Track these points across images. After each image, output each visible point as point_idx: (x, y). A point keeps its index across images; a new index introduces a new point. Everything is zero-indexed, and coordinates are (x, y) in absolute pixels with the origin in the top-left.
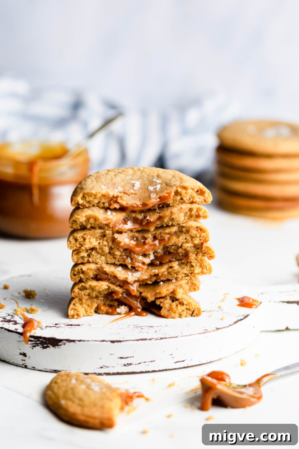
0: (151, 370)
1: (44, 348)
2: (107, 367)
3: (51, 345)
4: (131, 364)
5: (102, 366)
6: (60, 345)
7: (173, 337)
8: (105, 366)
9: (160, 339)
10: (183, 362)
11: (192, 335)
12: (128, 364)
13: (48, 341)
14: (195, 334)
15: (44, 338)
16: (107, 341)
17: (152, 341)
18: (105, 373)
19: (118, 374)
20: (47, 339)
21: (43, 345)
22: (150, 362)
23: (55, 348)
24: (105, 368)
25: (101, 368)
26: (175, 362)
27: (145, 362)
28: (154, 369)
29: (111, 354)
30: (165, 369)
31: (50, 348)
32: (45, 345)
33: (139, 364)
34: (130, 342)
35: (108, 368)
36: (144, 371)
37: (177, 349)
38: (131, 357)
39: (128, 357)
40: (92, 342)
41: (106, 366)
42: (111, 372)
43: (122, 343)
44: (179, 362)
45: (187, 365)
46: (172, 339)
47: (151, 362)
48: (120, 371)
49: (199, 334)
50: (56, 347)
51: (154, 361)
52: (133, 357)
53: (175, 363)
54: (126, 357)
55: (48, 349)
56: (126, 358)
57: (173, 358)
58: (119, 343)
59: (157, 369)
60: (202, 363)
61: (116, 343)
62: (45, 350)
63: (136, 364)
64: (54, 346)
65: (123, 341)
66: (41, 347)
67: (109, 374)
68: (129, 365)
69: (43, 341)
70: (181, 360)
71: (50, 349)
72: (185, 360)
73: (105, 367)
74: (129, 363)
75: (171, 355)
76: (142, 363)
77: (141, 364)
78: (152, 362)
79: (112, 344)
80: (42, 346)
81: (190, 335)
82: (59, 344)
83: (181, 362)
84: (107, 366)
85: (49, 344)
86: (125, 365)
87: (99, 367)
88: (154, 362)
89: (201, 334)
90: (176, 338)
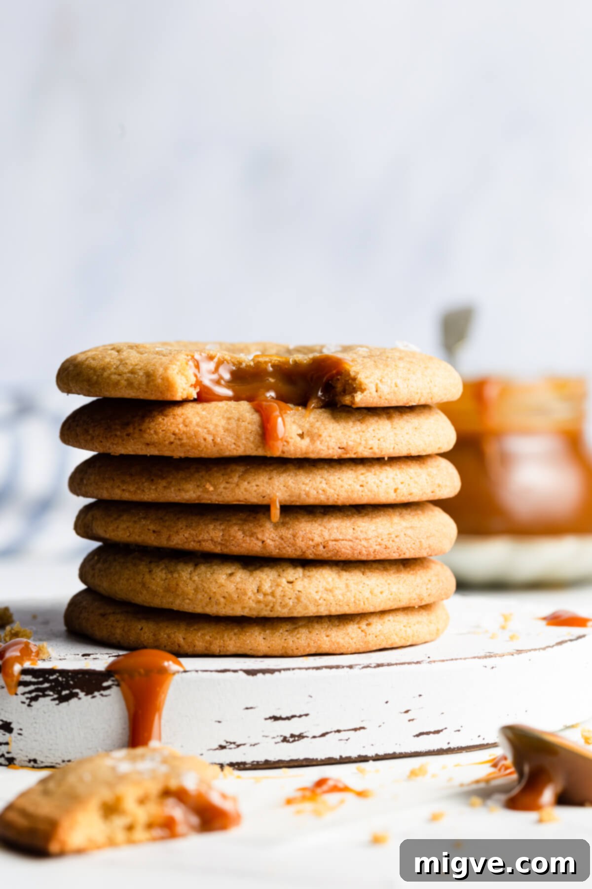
0: (354, 755)
1: (62, 699)
2: (238, 746)
3: (82, 691)
4: (301, 737)
5: (224, 744)
6: (109, 687)
7: (409, 663)
8: (231, 743)
9: (375, 667)
10: (436, 735)
11: (456, 659)
12: (292, 736)
13: (72, 680)
14: (465, 659)
15: (63, 672)
16: (235, 671)
17: (356, 671)
18: (231, 765)
19: (268, 765)
20: (70, 674)
21: (59, 693)
22: (353, 732)
23: (94, 697)
24: (231, 749)
25: (222, 747)
26: (417, 733)
27: (339, 731)
28: (363, 753)
29: (247, 708)
30: (390, 751)
31: (80, 699)
32: (64, 693)
33: (323, 735)
34: (297, 671)
35: (241, 747)
36: (337, 756)
37: (420, 695)
38: (300, 716)
39: (293, 716)
40: (194, 673)
41: (234, 743)
42: (249, 759)
43: (277, 674)
44: (428, 733)
45: (449, 743)
46: (406, 666)
47: (355, 730)
48: (273, 758)
49: (474, 658)
50: (96, 694)
51: (363, 728)
52: (307, 715)
53: (418, 736)
54: (289, 715)
55: (74, 701)
56: (288, 718)
57: (411, 722)
58: (268, 675)
59: (371, 753)
60: (485, 742)
61: (260, 676)
62: (64, 704)
63: (314, 737)
64: (89, 692)
65: (279, 671)
66: (54, 700)
67: (242, 766)
68: (296, 738)
69: (60, 679)
70: (432, 730)
71: (80, 701)
72: (442, 731)
73: (233, 746)
74: (297, 733)
75: (407, 712)
76: (331, 732)
77: (328, 736)
78: (358, 732)
79: (250, 677)
80: (56, 696)
81: (452, 660)
82: (105, 684)
83: (431, 735)
84: (238, 743)
85: (75, 687)
86: (285, 740)
87: (216, 746)
88: (362, 731)
89: (479, 658)
90: (418, 665)
